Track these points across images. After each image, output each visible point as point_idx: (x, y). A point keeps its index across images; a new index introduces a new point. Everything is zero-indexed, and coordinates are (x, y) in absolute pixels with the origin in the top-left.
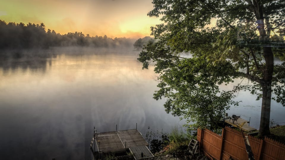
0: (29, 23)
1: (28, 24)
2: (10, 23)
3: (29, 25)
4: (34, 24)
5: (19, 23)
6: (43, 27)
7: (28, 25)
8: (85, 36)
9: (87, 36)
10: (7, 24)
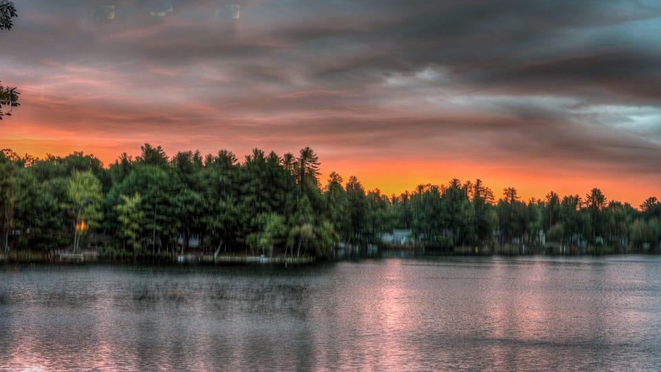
0: (256, 152)
1: (252, 154)
2: (180, 154)
3: (252, 158)
4: (272, 154)
5: (216, 155)
6: (309, 165)
7: (248, 158)
8: (497, 199)
9: (503, 197)
10: (169, 160)
